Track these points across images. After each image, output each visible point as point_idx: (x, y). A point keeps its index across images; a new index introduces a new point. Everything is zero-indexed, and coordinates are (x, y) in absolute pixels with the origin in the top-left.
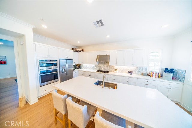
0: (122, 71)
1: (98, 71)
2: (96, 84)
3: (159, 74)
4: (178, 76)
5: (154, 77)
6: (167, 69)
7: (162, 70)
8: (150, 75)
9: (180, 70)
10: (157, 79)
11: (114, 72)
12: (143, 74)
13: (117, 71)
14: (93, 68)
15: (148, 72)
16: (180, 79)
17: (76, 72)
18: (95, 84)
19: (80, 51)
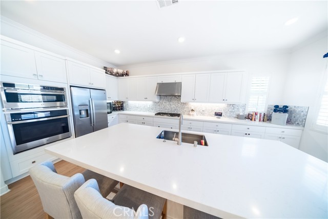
0: (203, 113)
1: (159, 114)
2: (160, 137)
3: (264, 115)
4: (294, 117)
5: (257, 120)
6: (277, 107)
7: (268, 108)
8: (249, 117)
9: (298, 107)
10: (262, 123)
11: (189, 114)
12: (239, 117)
13: (194, 113)
14: (149, 109)
15: (246, 113)
16: (297, 123)
17: (114, 116)
18: (157, 138)
19: (122, 75)
